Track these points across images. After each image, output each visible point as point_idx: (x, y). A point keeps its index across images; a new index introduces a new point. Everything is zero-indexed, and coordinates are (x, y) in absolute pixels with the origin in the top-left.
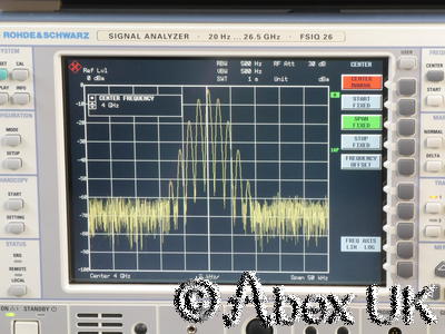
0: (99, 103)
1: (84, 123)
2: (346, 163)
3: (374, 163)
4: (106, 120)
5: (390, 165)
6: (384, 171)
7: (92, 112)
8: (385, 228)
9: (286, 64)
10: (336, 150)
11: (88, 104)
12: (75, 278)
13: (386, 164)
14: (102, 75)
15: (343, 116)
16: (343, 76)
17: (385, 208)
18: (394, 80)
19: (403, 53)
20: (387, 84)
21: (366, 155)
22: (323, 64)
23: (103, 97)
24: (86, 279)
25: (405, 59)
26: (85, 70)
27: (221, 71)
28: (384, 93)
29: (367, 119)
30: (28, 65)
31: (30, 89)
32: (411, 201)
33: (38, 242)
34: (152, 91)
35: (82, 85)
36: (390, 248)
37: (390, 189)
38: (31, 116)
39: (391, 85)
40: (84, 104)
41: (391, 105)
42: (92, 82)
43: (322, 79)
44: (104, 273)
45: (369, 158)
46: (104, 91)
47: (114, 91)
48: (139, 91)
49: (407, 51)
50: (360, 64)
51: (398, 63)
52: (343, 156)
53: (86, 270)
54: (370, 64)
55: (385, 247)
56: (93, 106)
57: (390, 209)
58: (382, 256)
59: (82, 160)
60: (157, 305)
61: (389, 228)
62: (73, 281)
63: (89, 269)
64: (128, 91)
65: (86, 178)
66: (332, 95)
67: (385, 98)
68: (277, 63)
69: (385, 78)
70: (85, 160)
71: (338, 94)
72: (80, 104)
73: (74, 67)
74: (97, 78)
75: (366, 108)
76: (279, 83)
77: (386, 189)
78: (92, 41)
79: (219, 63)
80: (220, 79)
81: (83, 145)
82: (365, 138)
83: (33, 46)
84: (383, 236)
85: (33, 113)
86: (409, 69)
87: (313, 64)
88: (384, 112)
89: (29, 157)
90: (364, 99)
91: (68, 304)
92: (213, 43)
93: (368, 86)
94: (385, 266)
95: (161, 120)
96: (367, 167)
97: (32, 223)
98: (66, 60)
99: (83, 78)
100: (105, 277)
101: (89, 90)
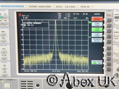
0: (27, 25)
1: (23, 30)
2: (93, 41)
3: (101, 41)
4: (29, 29)
5: (105, 41)
6: (103, 43)
7: (25, 27)
8: (104, 58)
9: (77, 14)
10: (90, 37)
11: (23, 25)
12: (20, 71)
13: (104, 41)
14: (27, 17)
15: (92, 28)
16: (92, 17)
17: (104, 53)
18: (106, 18)
19: (108, 11)
20: (104, 19)
21: (98, 39)
22: (87, 14)
23: (27, 23)
24: (23, 72)
25: (109, 13)
26: (23, 16)
27: (59, 16)
28: (103, 22)
29: (98, 29)
30: (7, 14)
31: (8, 21)
32: (110, 51)
33: (10, 62)
34: (41, 21)
35: (22, 20)
36: (105, 63)
37: (105, 48)
38: (8, 28)
39: (105, 20)
40: (22, 25)
41: (105, 25)
42: (25, 19)
43: (87, 18)
44: (28, 70)
45: (99, 39)
46: (28, 21)
47: (30, 21)
48: (37, 21)
49: (109, 11)
50: (97, 14)
51: (107, 14)
52: (92, 39)
53: (23, 69)
54: (99, 14)
55: (103, 63)
56: (25, 25)
57: (105, 53)
58: (103, 66)
59: (22, 40)
60: (42, 79)
61: (105, 58)
62: (19, 72)
63: (24, 69)
64: (34, 21)
65: (23, 45)
66: (89, 22)
67: (103, 23)
68: (74, 14)
69: (104, 18)
70: (23, 40)
71: (91, 22)
72: (21, 25)
73: (20, 15)
74: (26, 18)
75: (98, 26)
76: (75, 19)
77: (104, 47)
78: (24, 8)
79: (59, 14)
80: (59, 18)
81: (22, 36)
82: (98, 34)
83: (9, 9)
84: (103, 60)
85: (9, 27)
86: (110, 15)
87: (84, 14)
88: (103, 27)
89: (8, 39)
90: (98, 23)
91: (18, 78)
92: (57, 8)
93: (99, 20)
94: (104, 68)
95: (43, 29)
96: (99, 42)
97: (8, 57)
98: (18, 13)
99: (22, 18)
100: (28, 71)
101: (24, 21)
